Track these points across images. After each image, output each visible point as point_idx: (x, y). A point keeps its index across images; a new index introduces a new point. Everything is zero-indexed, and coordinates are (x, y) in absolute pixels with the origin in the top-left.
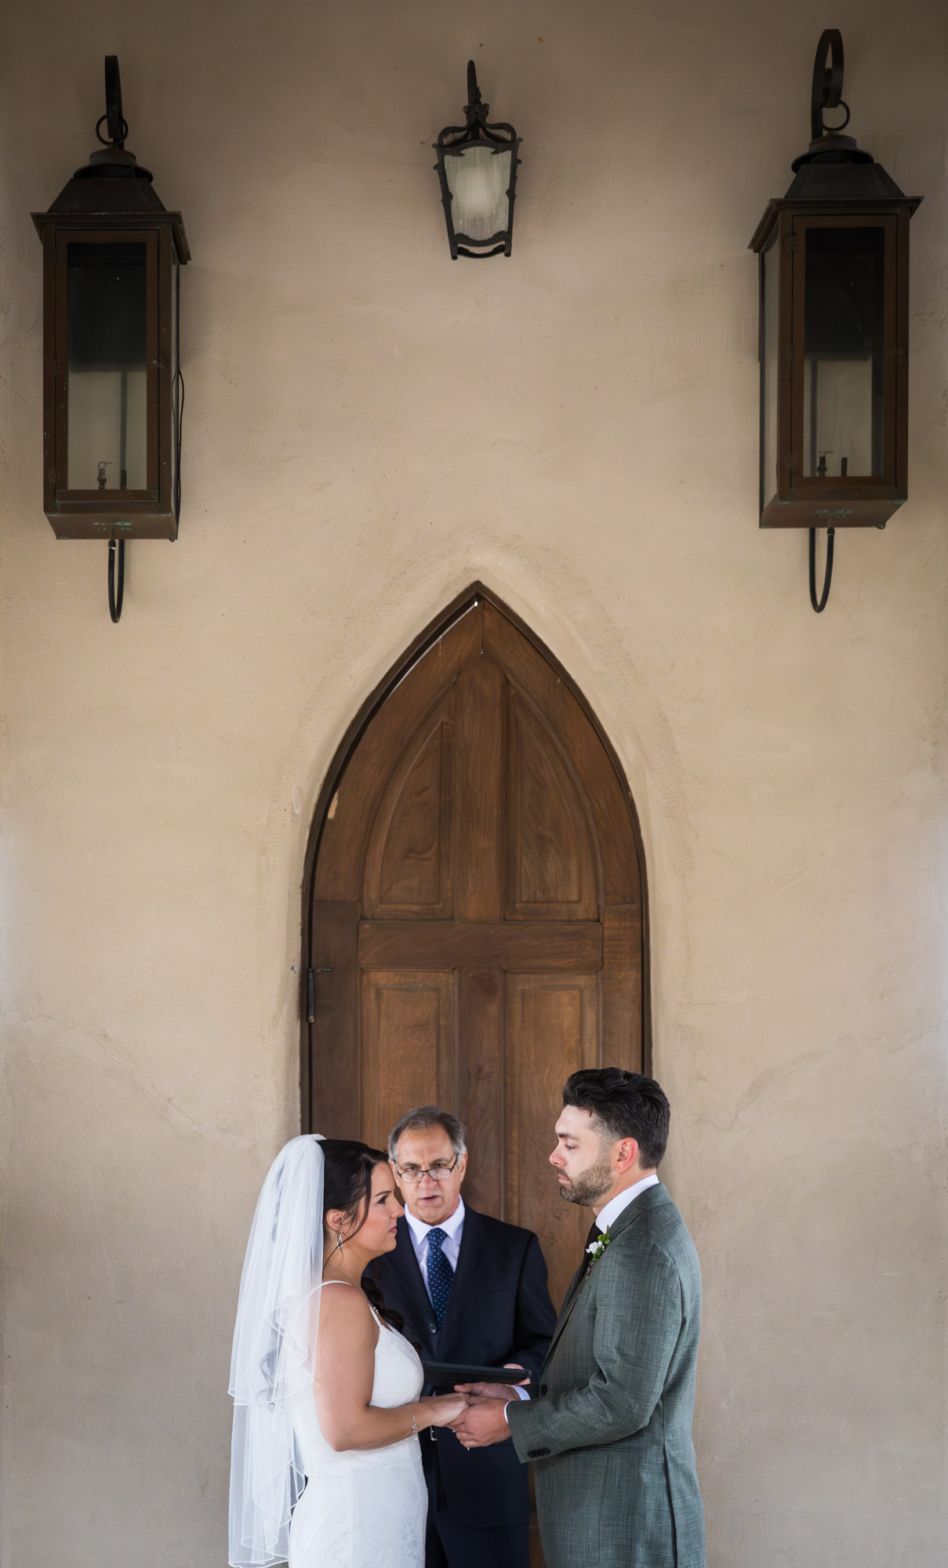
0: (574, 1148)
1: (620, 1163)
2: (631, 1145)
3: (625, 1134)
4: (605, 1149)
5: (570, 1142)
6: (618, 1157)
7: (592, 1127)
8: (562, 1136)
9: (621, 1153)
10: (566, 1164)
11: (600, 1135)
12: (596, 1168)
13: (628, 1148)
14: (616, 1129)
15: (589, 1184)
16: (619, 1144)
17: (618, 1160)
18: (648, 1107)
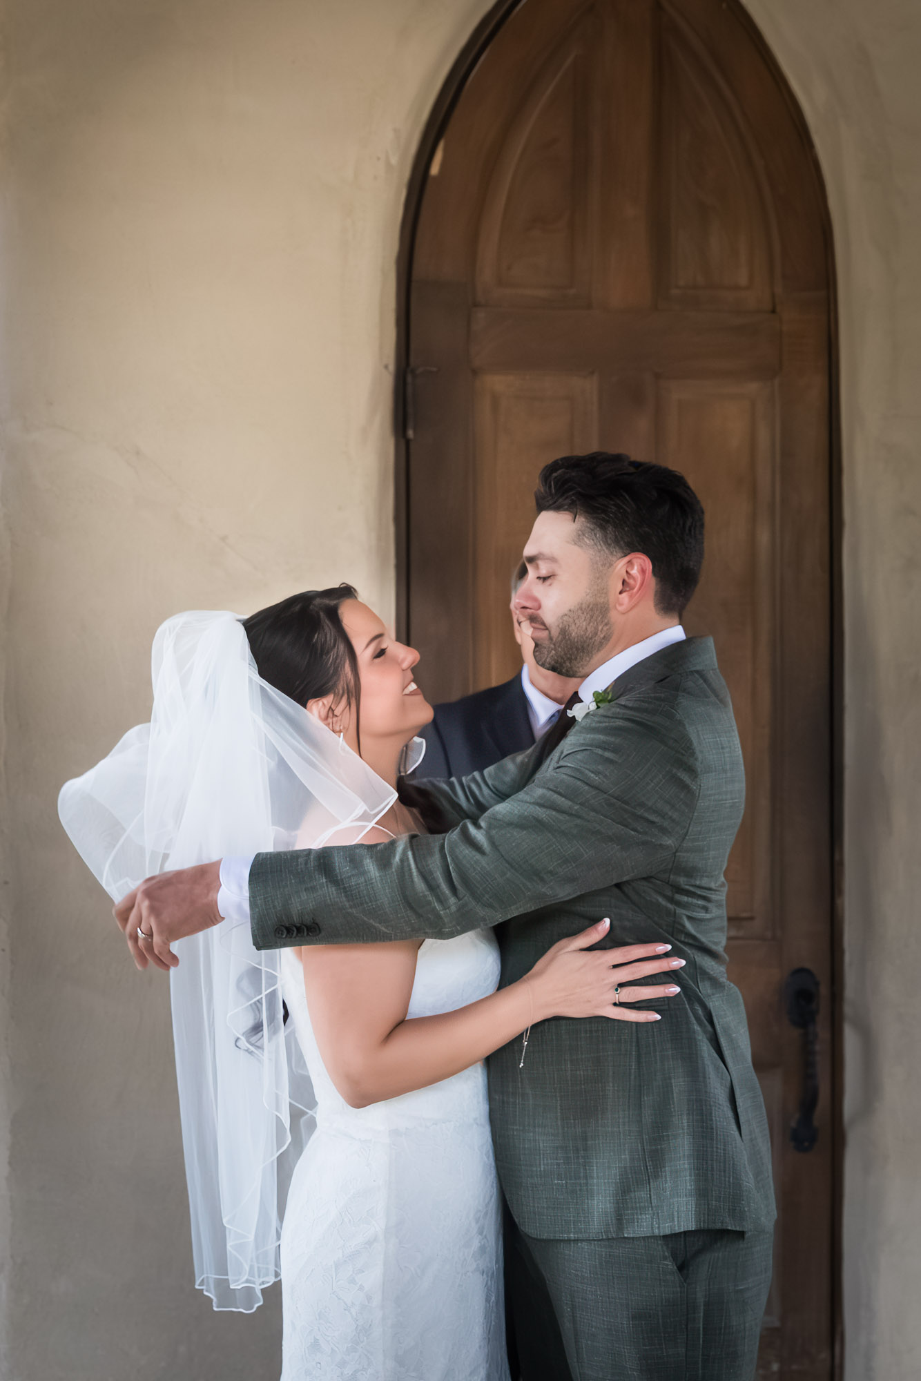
0: (549, 577)
1: (624, 595)
2: (639, 566)
3: (630, 547)
4: (600, 574)
5: (544, 569)
6: (620, 587)
7: (578, 539)
8: (532, 560)
9: (624, 582)
10: (540, 607)
11: (591, 552)
12: (584, 606)
13: (635, 571)
14: (617, 542)
15: (574, 632)
16: (620, 565)
17: (621, 593)
18: (667, 507)
